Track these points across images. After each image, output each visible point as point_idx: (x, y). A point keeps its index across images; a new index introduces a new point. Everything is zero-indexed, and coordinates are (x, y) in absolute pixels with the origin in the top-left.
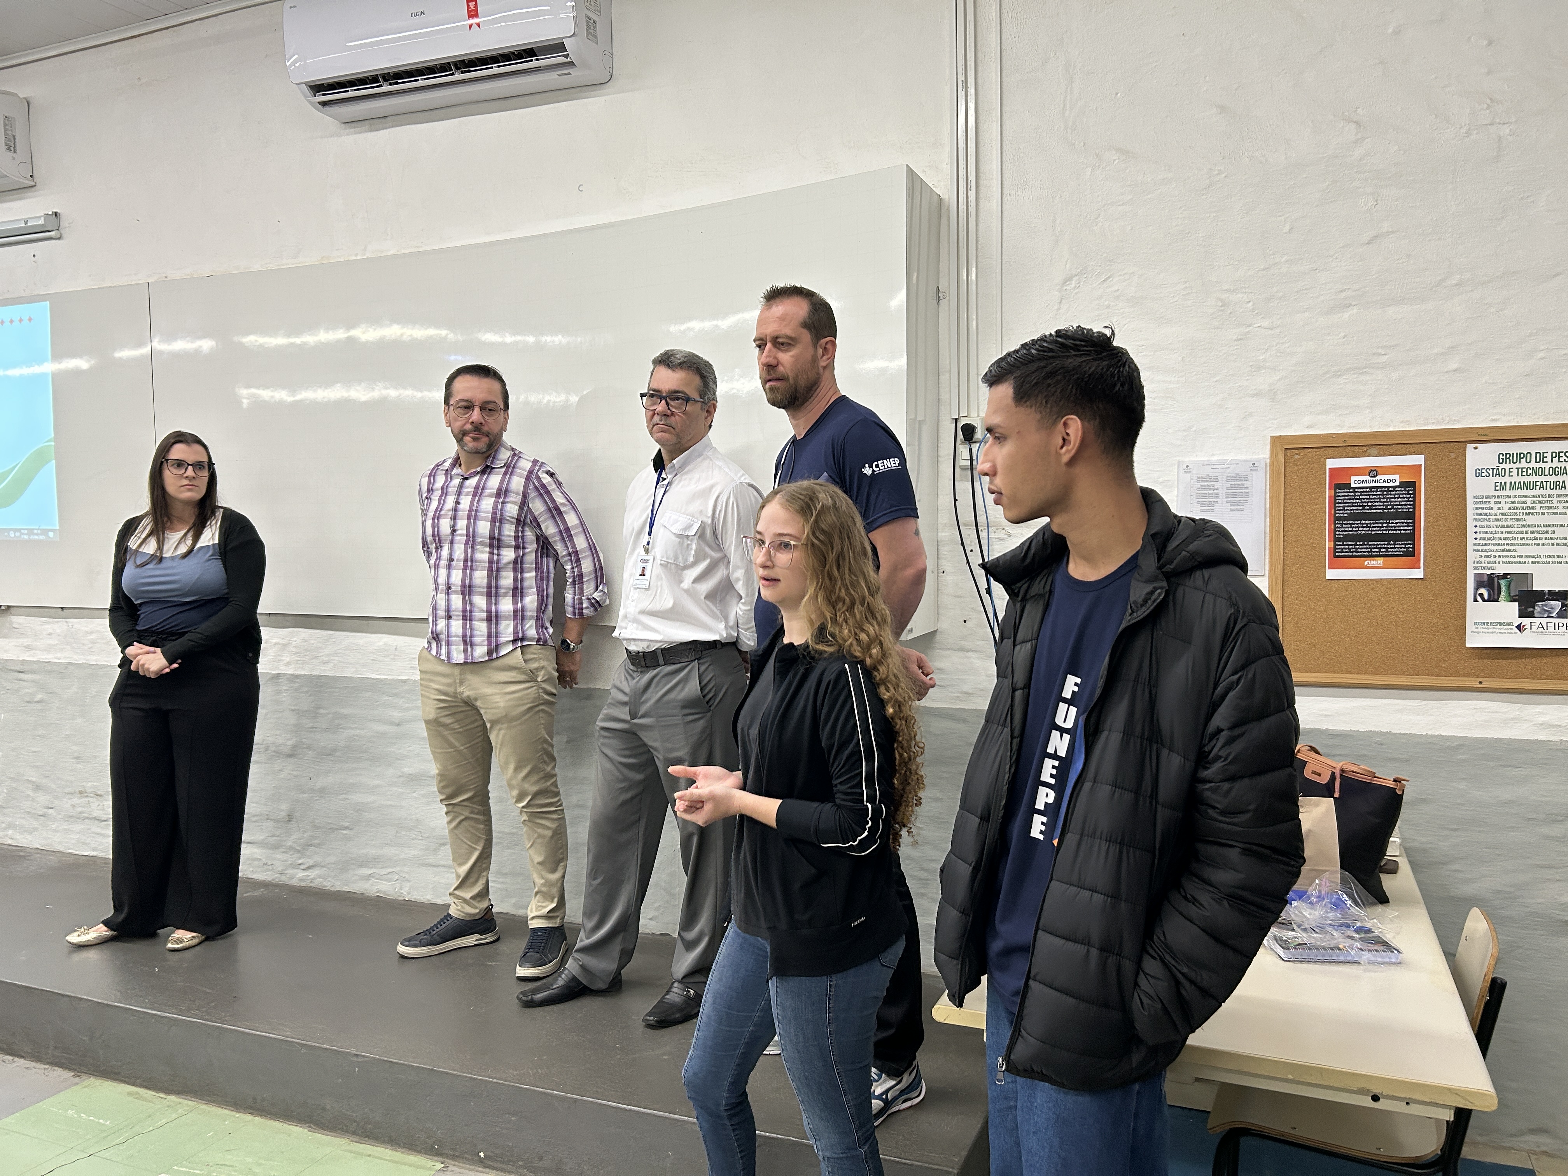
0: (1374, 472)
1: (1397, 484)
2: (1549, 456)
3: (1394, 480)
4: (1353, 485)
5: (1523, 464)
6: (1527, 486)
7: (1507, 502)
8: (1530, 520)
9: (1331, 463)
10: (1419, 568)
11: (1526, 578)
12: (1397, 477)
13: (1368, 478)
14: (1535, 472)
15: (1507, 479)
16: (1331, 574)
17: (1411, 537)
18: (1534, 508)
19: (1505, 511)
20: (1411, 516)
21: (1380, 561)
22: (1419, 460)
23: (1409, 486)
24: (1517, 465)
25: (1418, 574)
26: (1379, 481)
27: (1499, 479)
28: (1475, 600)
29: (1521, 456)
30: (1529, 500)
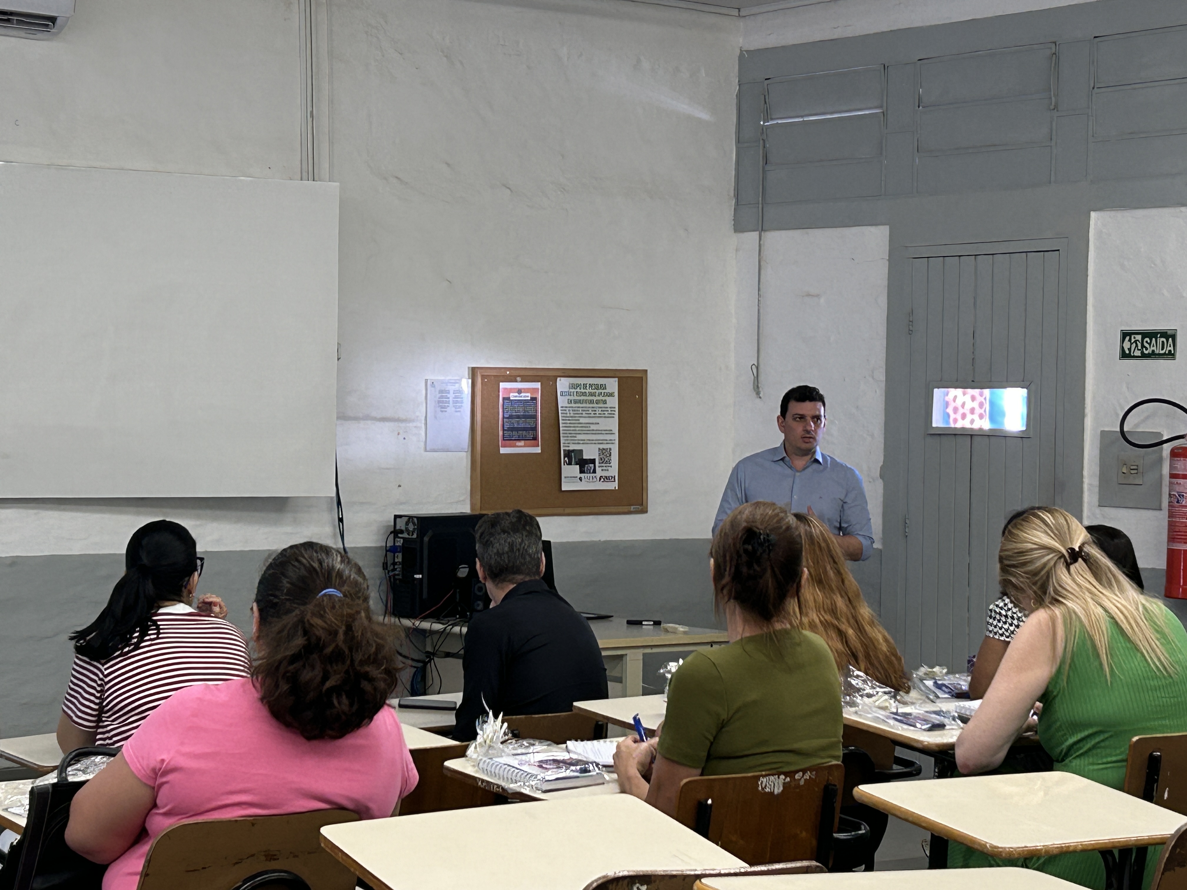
0: (520, 391)
1: (529, 398)
2: (588, 385)
3: (528, 397)
4: (511, 398)
5: (578, 390)
6: (580, 402)
7: (572, 410)
8: (582, 420)
9: (503, 385)
10: (539, 446)
11: (581, 451)
12: (529, 394)
13: (517, 394)
14: (584, 394)
15: (572, 398)
16: (503, 451)
17: (535, 429)
18: (582, 414)
19: (572, 415)
20: (535, 417)
21: (522, 443)
22: (538, 385)
23: (534, 399)
24: (576, 390)
25: (538, 450)
26: (521, 397)
27: (569, 397)
28: (564, 465)
29: (578, 386)
30: (581, 409)
